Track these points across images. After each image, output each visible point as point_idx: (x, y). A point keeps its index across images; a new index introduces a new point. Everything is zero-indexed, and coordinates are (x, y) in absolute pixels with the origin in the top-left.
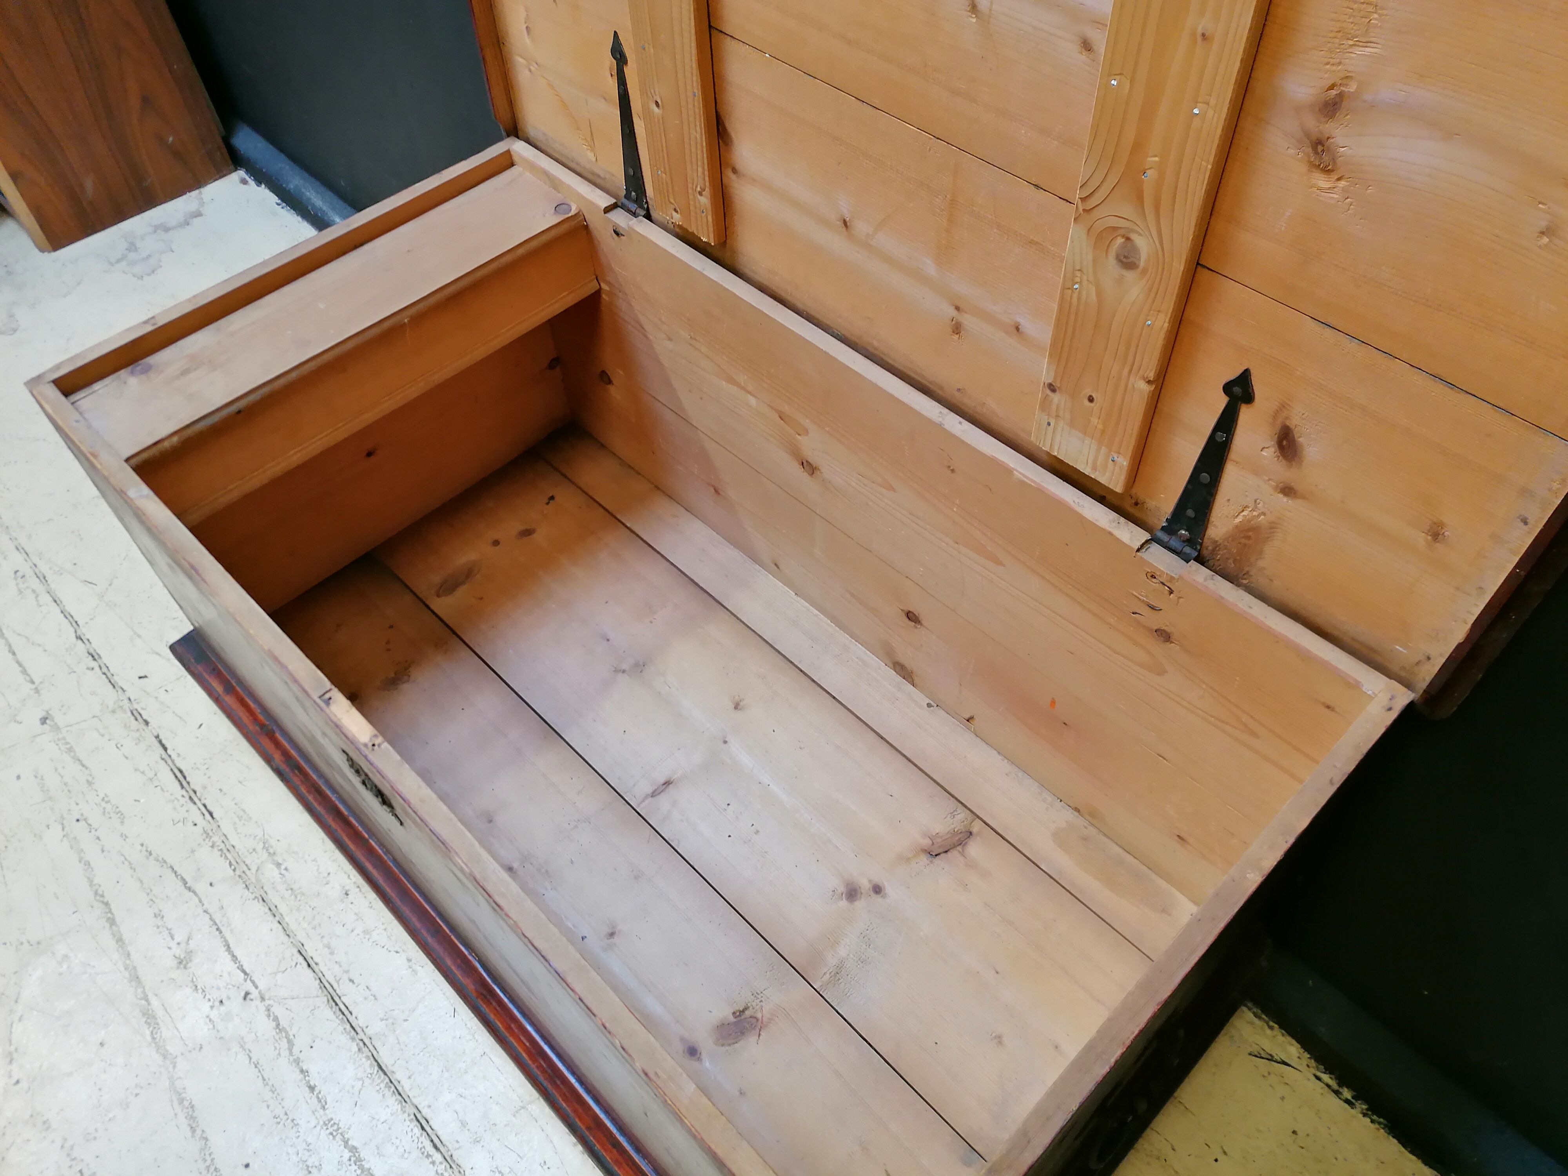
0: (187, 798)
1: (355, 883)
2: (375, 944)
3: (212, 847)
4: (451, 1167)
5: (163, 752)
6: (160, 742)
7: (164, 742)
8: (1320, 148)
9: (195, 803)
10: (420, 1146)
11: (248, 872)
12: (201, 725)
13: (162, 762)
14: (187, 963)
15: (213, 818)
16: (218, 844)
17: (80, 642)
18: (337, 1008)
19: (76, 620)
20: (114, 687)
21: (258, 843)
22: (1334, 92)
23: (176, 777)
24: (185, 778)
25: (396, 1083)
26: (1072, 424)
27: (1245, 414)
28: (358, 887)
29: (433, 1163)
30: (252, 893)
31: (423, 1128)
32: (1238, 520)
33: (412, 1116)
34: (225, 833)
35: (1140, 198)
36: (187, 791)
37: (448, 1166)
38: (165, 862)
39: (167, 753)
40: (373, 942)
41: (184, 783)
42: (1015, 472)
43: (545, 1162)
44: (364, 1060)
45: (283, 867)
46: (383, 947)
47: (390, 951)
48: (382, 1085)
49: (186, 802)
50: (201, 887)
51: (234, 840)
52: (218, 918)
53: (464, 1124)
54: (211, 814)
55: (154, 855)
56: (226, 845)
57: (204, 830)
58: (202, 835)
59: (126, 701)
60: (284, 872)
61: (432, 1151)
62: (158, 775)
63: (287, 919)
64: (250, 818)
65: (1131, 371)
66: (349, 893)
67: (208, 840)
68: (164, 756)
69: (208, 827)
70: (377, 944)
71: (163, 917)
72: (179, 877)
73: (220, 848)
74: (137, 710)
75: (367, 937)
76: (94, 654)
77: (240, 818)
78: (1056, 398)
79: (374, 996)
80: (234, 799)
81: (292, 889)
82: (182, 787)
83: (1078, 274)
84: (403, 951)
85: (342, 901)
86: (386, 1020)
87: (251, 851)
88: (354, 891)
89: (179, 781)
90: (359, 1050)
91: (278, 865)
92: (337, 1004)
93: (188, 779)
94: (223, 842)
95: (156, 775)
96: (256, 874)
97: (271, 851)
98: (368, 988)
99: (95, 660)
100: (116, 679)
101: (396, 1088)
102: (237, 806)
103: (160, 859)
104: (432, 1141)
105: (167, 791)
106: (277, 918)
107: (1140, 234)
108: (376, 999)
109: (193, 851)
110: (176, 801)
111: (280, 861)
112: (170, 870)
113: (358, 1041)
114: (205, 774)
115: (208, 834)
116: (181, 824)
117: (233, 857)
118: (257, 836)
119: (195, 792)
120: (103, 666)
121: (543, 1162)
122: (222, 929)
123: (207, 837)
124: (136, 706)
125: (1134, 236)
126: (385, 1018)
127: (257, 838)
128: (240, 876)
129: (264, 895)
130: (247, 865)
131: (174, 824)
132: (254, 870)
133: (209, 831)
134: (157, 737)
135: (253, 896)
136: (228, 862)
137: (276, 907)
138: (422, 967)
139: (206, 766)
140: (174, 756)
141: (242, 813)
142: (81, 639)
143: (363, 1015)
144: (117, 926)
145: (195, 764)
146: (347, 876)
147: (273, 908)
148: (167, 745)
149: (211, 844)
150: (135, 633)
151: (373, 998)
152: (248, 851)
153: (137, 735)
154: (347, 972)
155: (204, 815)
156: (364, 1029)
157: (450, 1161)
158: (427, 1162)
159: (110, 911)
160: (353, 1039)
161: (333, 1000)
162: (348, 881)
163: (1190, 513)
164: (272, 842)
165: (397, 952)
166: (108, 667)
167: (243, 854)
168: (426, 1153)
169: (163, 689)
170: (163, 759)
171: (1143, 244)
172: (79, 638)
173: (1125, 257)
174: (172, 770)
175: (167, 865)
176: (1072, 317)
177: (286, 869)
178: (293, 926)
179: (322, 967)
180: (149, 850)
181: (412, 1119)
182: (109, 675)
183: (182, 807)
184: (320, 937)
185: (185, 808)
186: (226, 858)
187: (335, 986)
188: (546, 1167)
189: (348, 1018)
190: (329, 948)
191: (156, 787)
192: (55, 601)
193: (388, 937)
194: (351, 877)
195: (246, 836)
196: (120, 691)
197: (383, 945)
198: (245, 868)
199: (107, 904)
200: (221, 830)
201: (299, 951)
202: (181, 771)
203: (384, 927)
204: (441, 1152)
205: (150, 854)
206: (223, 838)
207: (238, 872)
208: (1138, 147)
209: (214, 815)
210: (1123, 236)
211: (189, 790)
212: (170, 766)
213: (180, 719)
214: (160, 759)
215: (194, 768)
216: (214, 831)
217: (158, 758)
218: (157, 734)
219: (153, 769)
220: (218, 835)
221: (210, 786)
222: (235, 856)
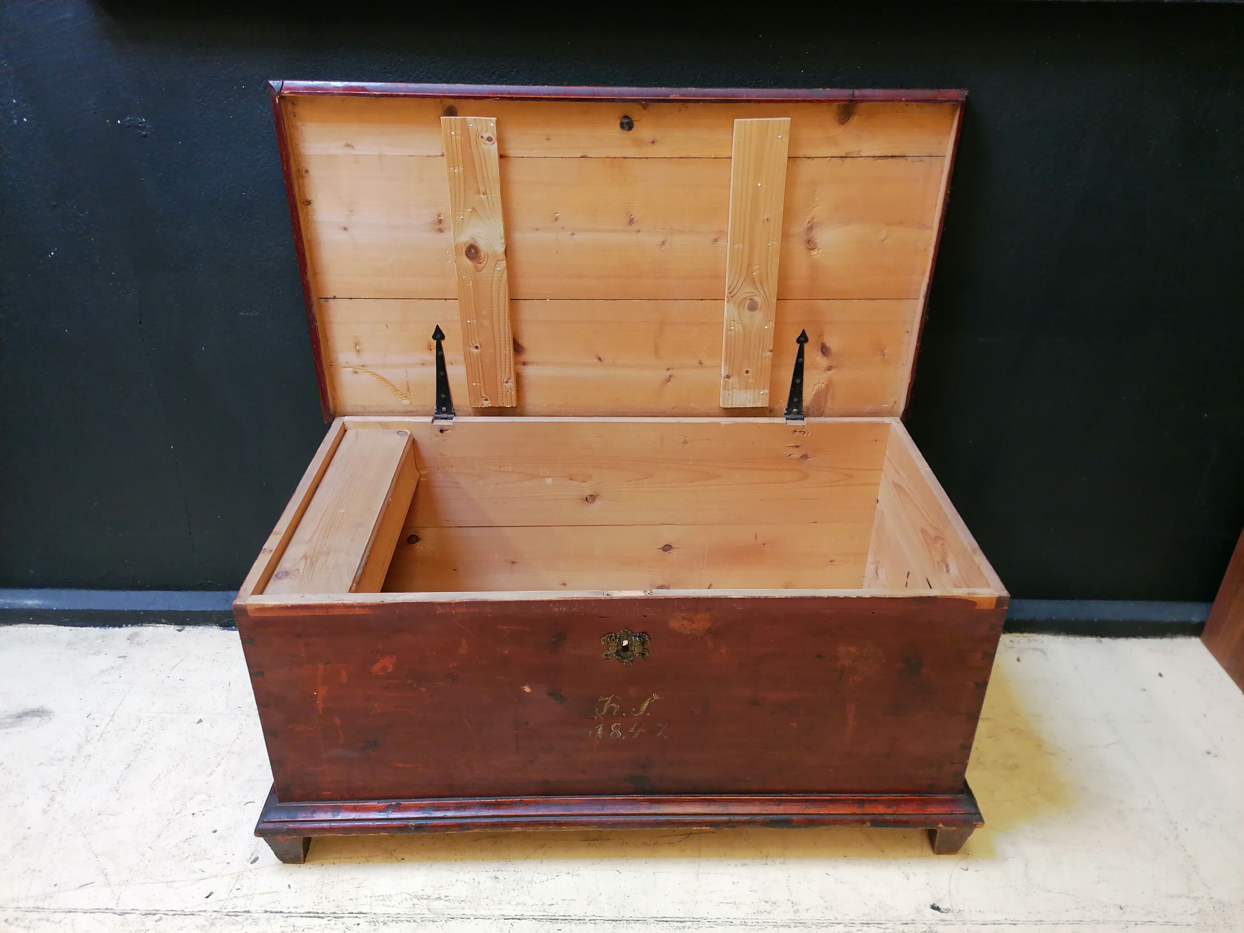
0: (333, 919)
1: (494, 871)
2: (541, 883)
3: (385, 924)
4: (699, 921)
5: (282, 914)
6: (272, 912)
7: (274, 910)
8: (810, 242)
9: (342, 917)
10: (675, 928)
11: (424, 916)
12: (289, 885)
13: (289, 918)
15: (365, 913)
16: (386, 920)
17: (126, 915)
18: (559, 920)
19: (105, 908)
20: (193, 914)
21: (412, 900)
22: (810, 224)
23: (310, 917)
24: (317, 913)
25: (631, 919)
26: (740, 388)
27: (806, 347)
28: (499, 871)
29: (689, 927)
30: (441, 921)
31: (666, 921)
32: (814, 393)
33: (656, 922)
34: (383, 913)
35: (754, 282)
36: (328, 917)
37: (697, 922)
39: (286, 913)
40: (540, 883)
41: (320, 915)
42: (722, 423)
43: (734, 882)
44: (603, 925)
45: (443, 897)
46: (548, 880)
47: (553, 879)
48: (626, 925)
49: (336, 921)
51: (393, 911)
53: (682, 903)
54: (361, 913)
56: (393, 917)
57: (368, 922)
58: (370, 925)
59: (216, 914)
60: (446, 899)
61: (683, 924)
62: (295, 925)
63: (478, 913)
64: (390, 895)
65: (763, 351)
66: (497, 876)
67: (377, 924)
68: (287, 916)
69: (369, 919)
70: (543, 882)
73: (391, 921)
74: (229, 912)
75: (533, 883)
76: (149, 912)
77: (384, 900)
78: (730, 381)
79: (572, 900)
80: (366, 897)
81: (462, 901)
82: (322, 918)
83: (733, 322)
84: (560, 873)
85: (498, 882)
86: (591, 902)
87: (413, 906)
88: (498, 874)
89: (315, 917)
90: (595, 924)
91: (439, 898)
92: (558, 919)
93: (321, 912)
94: (389, 917)
95: (294, 927)
96: (431, 912)
97: (426, 897)
98: (563, 900)
99: (154, 914)
100: (187, 911)
101: (632, 920)
102: (373, 898)
104: (677, 922)
105: (315, 927)
106: (472, 918)
107: (756, 296)
108: (574, 900)
110: (327, 926)
113: (589, 922)
114: (329, 902)
117: (405, 918)
118: (406, 898)
119: (335, 913)
120: (167, 912)
121: (733, 883)
123: (375, 924)
124: (226, 911)
125: (754, 298)
126: (589, 902)
127: (408, 899)
128: (422, 921)
129: (450, 916)
130: (419, 914)
132: (426, 912)
133: (372, 920)
134: (266, 912)
135: (444, 921)
136: (405, 922)
137: (464, 914)
138: (579, 870)
139: (324, 898)
140: (292, 910)
141: (381, 898)
142: (126, 913)
143: (576, 911)
145: (314, 902)
146: (485, 872)
148: (281, 910)
149: (382, 924)
150: (168, 882)
151: (572, 901)
152: (411, 908)
153: (250, 921)
154: (544, 904)
155: (357, 917)
156: (585, 915)
157: (696, 920)
158: (686, 930)
160: (586, 923)
161: (553, 920)
162: (490, 873)
163: (796, 400)
164: (421, 893)
165: (558, 876)
166: (172, 910)
167: (409, 912)
168: (681, 928)
169: (234, 890)
171: (758, 299)
172: (123, 914)
173: (752, 307)
174: (302, 916)
176: (733, 342)
177: (446, 896)
178: (485, 913)
179: (527, 914)
181: (657, 923)
182: (179, 913)
183: (336, 925)
184: (508, 904)
185: (339, 924)
186: (401, 921)
187: (546, 914)
188: (736, 884)
189: (571, 919)
190: (520, 904)
192: (69, 912)
193: (544, 875)
194: (489, 870)
195: (399, 904)
196: (202, 913)
197: (546, 879)
198: (421, 916)
200: (379, 914)
201: (505, 919)
202: (310, 913)
203: (536, 873)
204: (687, 921)
206: (386, 916)
207: (418, 921)
208: (749, 265)
210: (749, 299)
211: (328, 915)
212: (298, 916)
213: (270, 894)
214: (285, 918)
215: (317, 904)
216: (375, 918)
217: (282, 919)
218: (264, 911)
219: (287, 926)
220: (380, 917)
221: (340, 904)
222: (405, 916)
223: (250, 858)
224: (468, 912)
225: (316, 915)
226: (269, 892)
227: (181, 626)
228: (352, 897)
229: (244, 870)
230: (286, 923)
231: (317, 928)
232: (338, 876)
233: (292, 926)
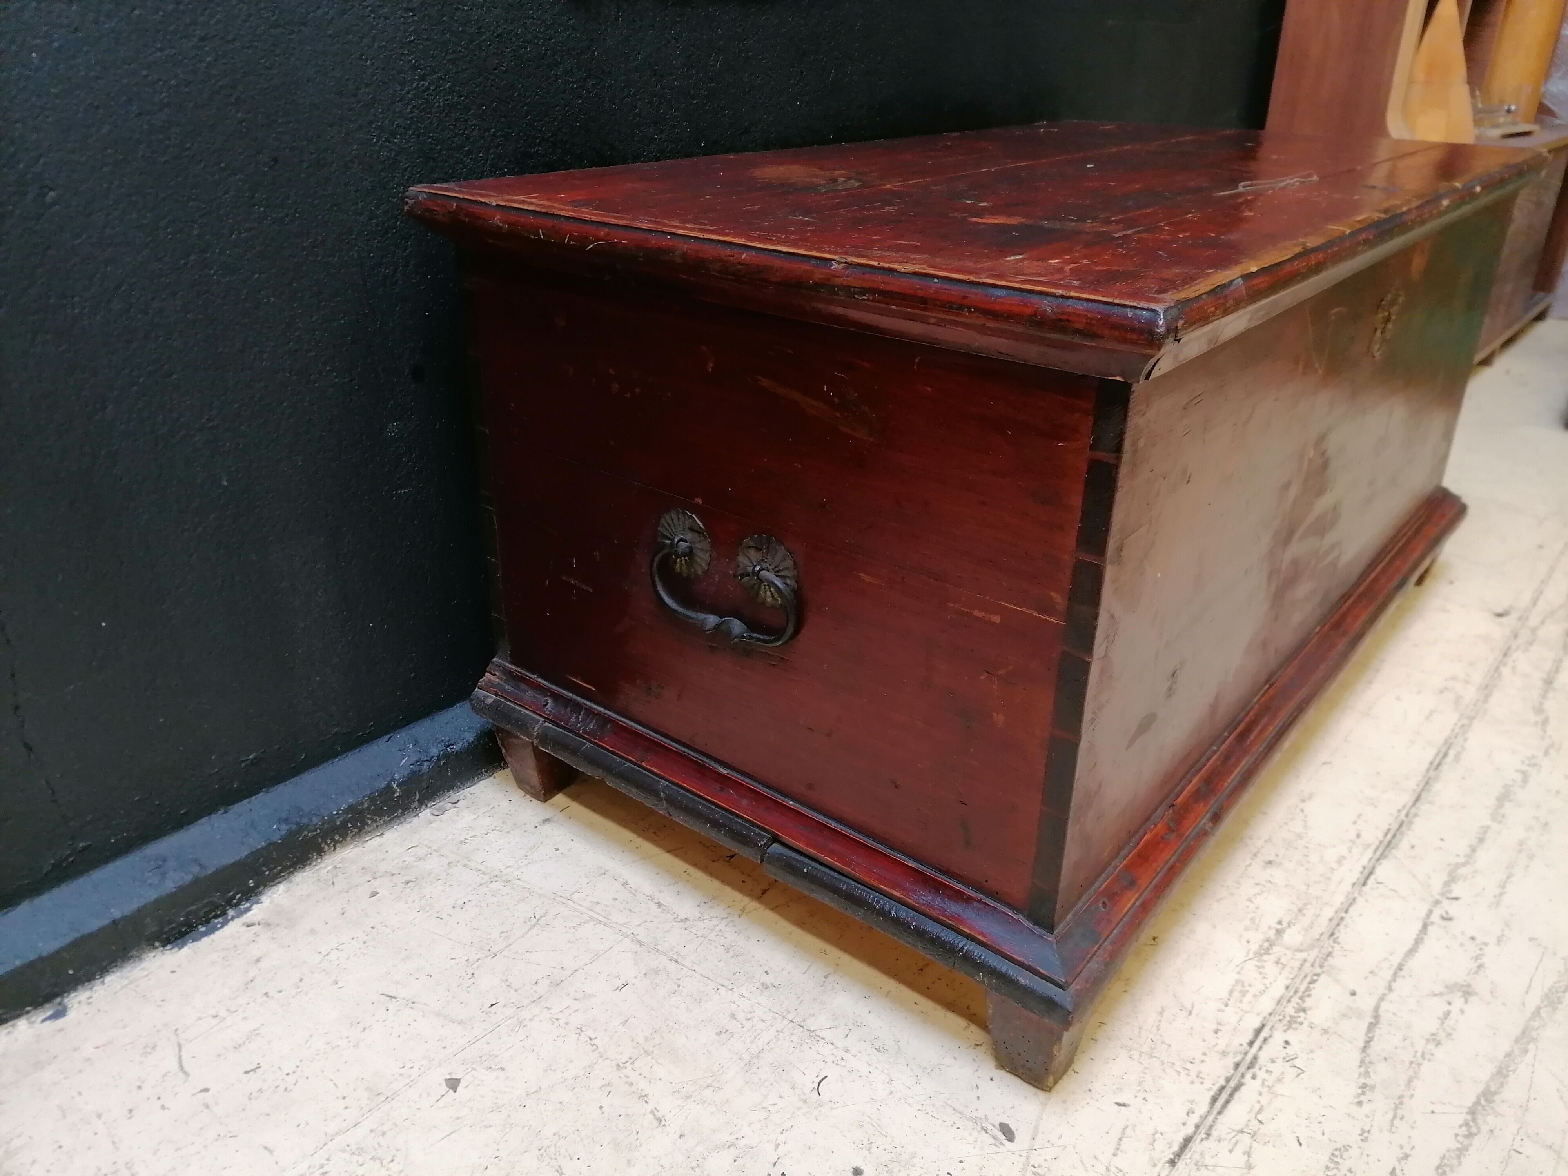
0: (1251, 1071)
1: (1252, 859)
3: (1304, 1010)
4: (1451, 744)
5: (1198, 1138)
6: (1179, 1155)
7: (1176, 1148)
9: (1255, 1058)
11: (1309, 961)
12: (1118, 1104)
13: (1215, 1133)
14: (1462, 986)
15: (1263, 1026)
16: (1296, 1006)
21: (1265, 961)
23: (1227, 1102)
24: (1223, 1088)
34: (1275, 1002)
36: (1243, 1076)
38: (1362, 1062)
39: (1195, 1133)
40: (1305, 830)
41: (1232, 1084)
43: (1396, 698)
44: (1421, 811)
45: (1279, 927)
47: (1305, 816)
49: (1260, 1069)
50: (1366, 1003)
52: (1388, 975)
54: (1258, 1032)
55: (1362, 1080)
56: (1292, 997)
57: (1288, 1029)
58: (1296, 1029)
60: (1285, 924)
62: (1239, 1128)
63: (1337, 905)
64: (1237, 981)
66: (1266, 861)
67: (1299, 1020)
68: (1203, 1136)
69: (1280, 1027)
70: (1306, 827)
71: (1433, 1034)
72: (1370, 1035)
73: (1300, 1001)
75: (1303, 835)
77: (1244, 993)
80: (1220, 1010)
81: (1300, 911)
82: (1241, 1084)
85: (1281, 864)
87: (1280, 966)
88: (1262, 859)
89: (1231, 1095)
91: (1279, 932)
93: (1222, 1082)
94: (1289, 1001)
95: (1242, 1132)
96: (1305, 951)
97: (1267, 944)
102: (1229, 1002)
103: (1362, 1070)
105: (1259, 1102)
106: (1343, 914)
109: (1325, 1031)
110: (1266, 1083)
111: (1274, 932)
112: (1369, 1051)
114: (1203, 1061)
115: (1289, 1022)
116: (1297, 1062)
117: (1301, 983)
118: (1256, 966)
122: (1395, 965)
123: (1296, 1022)
127: (1259, 964)
128: (1321, 967)
129: (1327, 935)
130: (1302, 965)
131: (1303, 1072)
132: (1304, 955)
133: (1285, 1022)
134: (1172, 1163)
136: (1312, 986)
137: (1330, 921)
139: (1188, 1065)
140: (1194, 1119)
141: (1236, 994)
144: (1488, 1086)
147: (1335, 922)
148: (1179, 1139)
149: (1302, 1014)
152: (1283, 969)
154: (1352, 842)
155: (1265, 1040)
156: (1394, 817)
157: (1448, 744)
159: (1477, 1103)
162: (1254, 865)
164: (1254, 947)
167: (1290, 973)
170: (1208, 1135)
174: (1220, 1113)
175: (1365, 1057)
177: (1279, 923)
178: (1340, 898)
179: (1364, 861)
180: (1360, 1091)
183: (1271, 1072)
185: (1271, 1067)
186: (1308, 989)
187: (1373, 847)
191: (1261, 1122)
195: (1264, 978)
198: (1307, 965)
199: (1472, 1112)
200: (1274, 1010)
202: (1214, 1100)
205: (1364, 1086)
206: (1284, 1002)
207: (1318, 970)
209: (1257, 1025)
211: (1240, 1074)
212: (1216, 1118)
213: (1124, 1140)
214: (1212, 1138)
215: (1201, 1080)
216: (1281, 1017)
217: (1211, 1143)
218: (1167, 1165)
219: (1234, 1140)
220: (1283, 1011)
221: (1220, 1048)
222: (1298, 981)
223: (994, 1137)
224: (1329, 912)
225: (1228, 1091)
226: (1120, 1139)
227: (47, 1006)
228: (1214, 1027)
229: (1024, 1159)
230: (1226, 1142)
231: (1264, 1100)
232: (1140, 1028)
233: (1240, 1135)
